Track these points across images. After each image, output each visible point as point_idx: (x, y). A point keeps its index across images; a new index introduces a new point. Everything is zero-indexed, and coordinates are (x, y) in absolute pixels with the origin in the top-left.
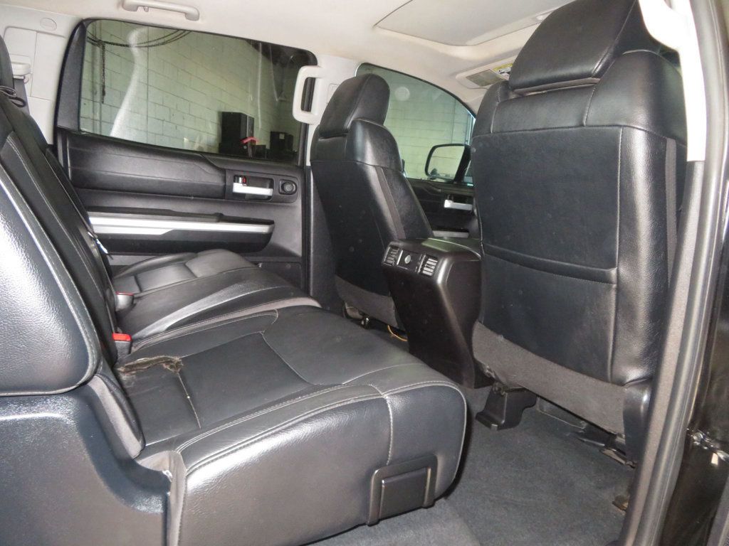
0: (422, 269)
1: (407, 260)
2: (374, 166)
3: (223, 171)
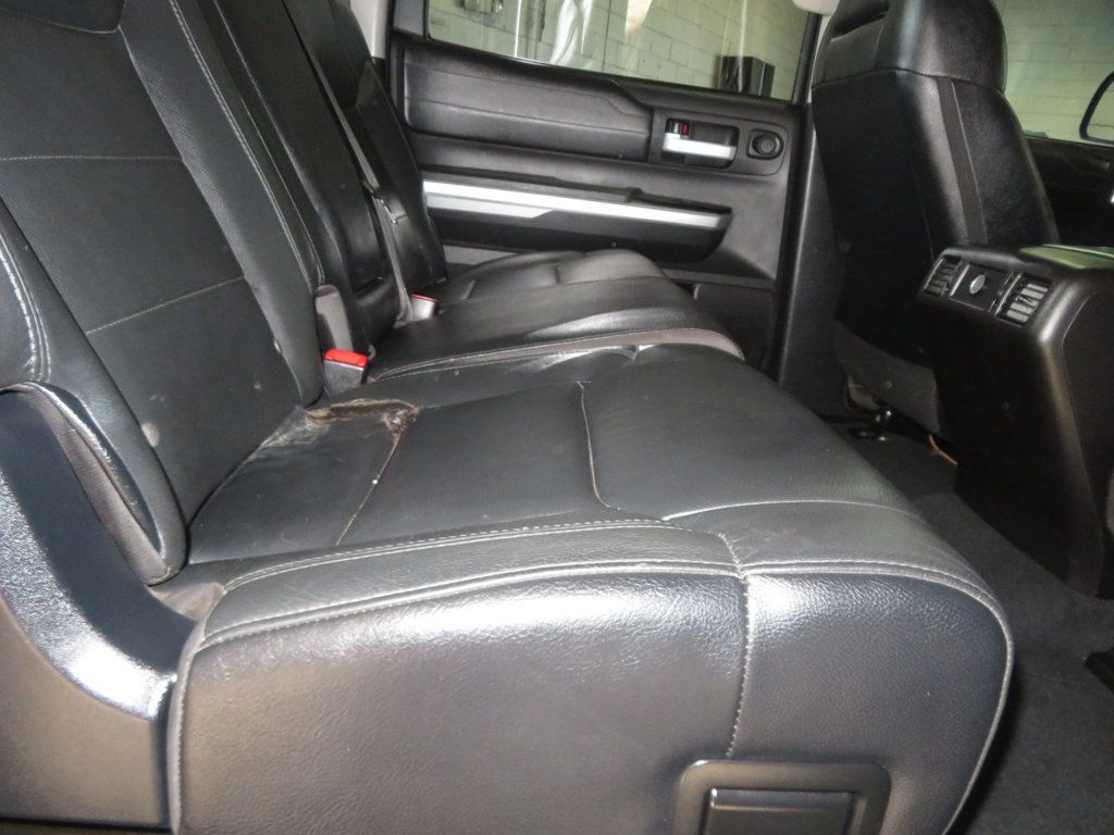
0: (1006, 307)
1: (976, 285)
2: (935, 78)
3: (651, 110)
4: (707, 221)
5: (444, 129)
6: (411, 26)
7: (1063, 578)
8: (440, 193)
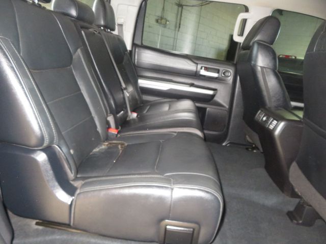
0: (269, 126)
1: (264, 119)
2: (261, 67)
3: (197, 64)
4: (211, 92)
5: (143, 66)
6: (138, 42)
7: (283, 192)
8: (142, 83)
